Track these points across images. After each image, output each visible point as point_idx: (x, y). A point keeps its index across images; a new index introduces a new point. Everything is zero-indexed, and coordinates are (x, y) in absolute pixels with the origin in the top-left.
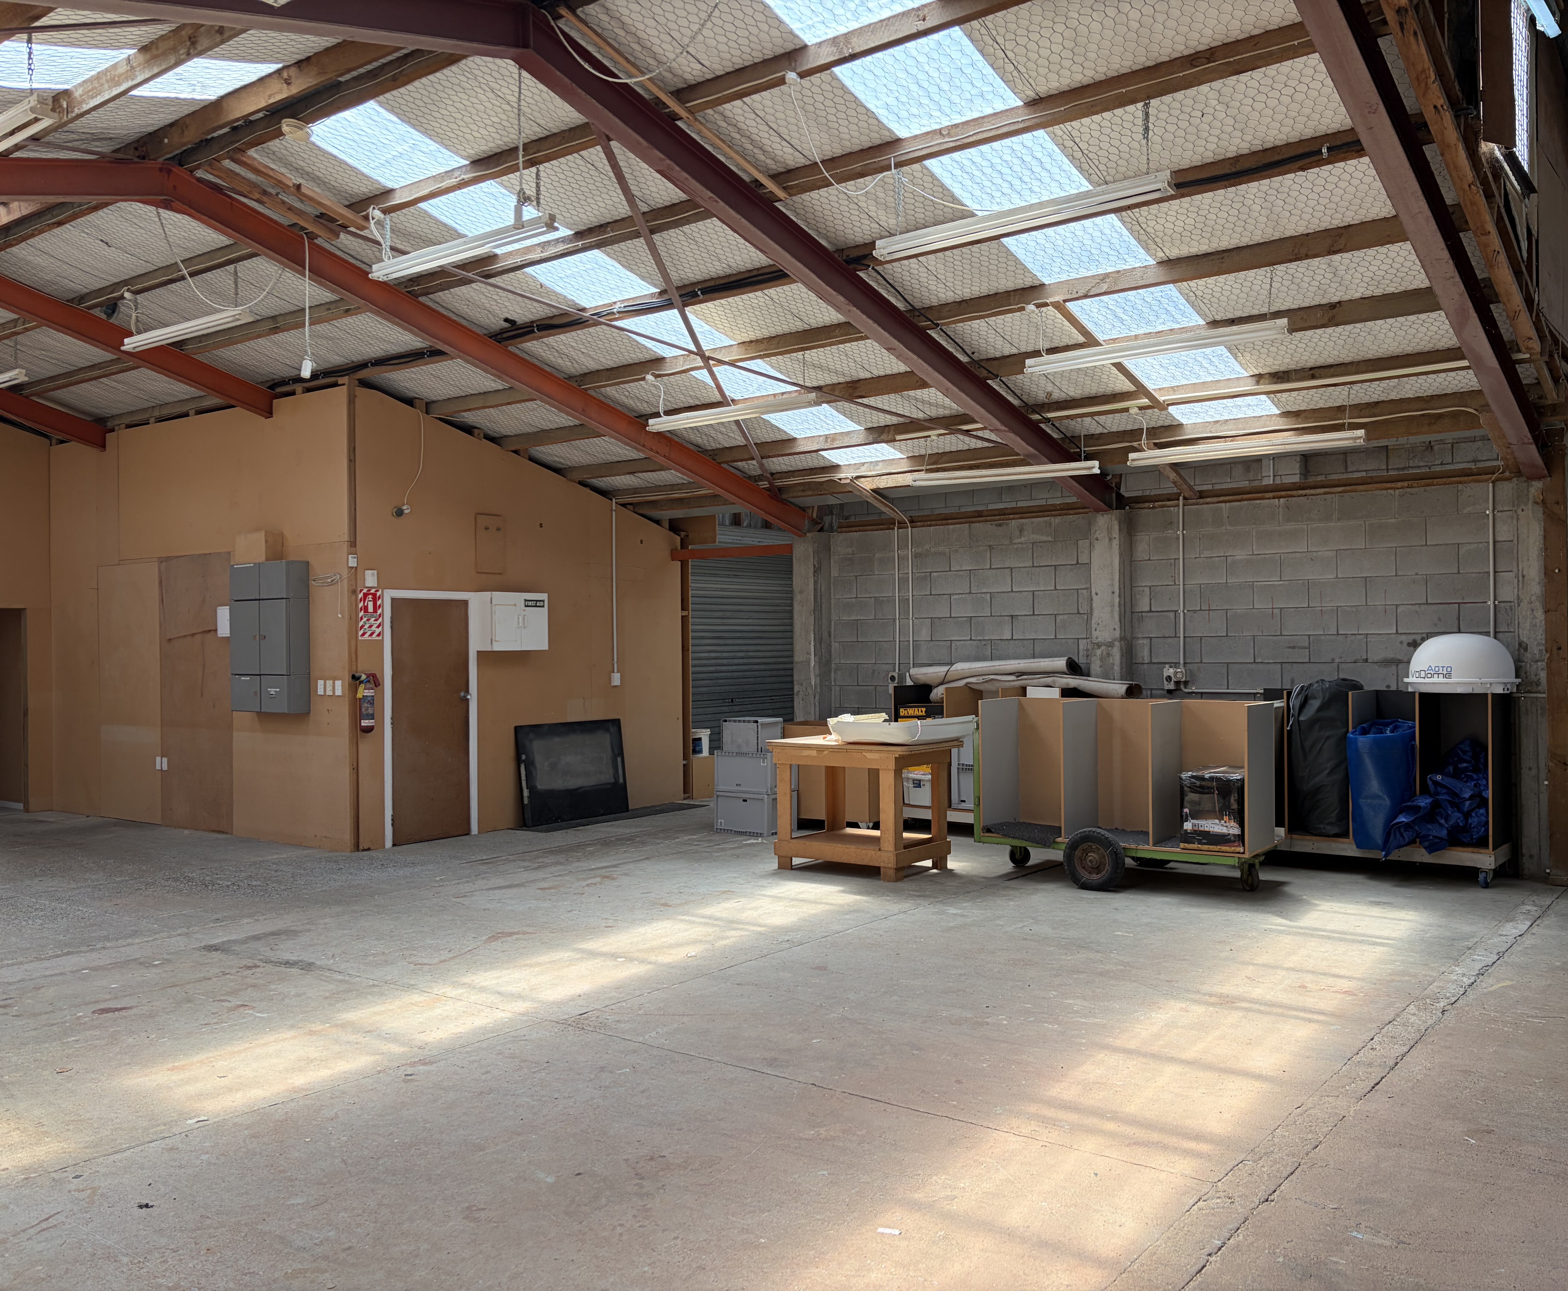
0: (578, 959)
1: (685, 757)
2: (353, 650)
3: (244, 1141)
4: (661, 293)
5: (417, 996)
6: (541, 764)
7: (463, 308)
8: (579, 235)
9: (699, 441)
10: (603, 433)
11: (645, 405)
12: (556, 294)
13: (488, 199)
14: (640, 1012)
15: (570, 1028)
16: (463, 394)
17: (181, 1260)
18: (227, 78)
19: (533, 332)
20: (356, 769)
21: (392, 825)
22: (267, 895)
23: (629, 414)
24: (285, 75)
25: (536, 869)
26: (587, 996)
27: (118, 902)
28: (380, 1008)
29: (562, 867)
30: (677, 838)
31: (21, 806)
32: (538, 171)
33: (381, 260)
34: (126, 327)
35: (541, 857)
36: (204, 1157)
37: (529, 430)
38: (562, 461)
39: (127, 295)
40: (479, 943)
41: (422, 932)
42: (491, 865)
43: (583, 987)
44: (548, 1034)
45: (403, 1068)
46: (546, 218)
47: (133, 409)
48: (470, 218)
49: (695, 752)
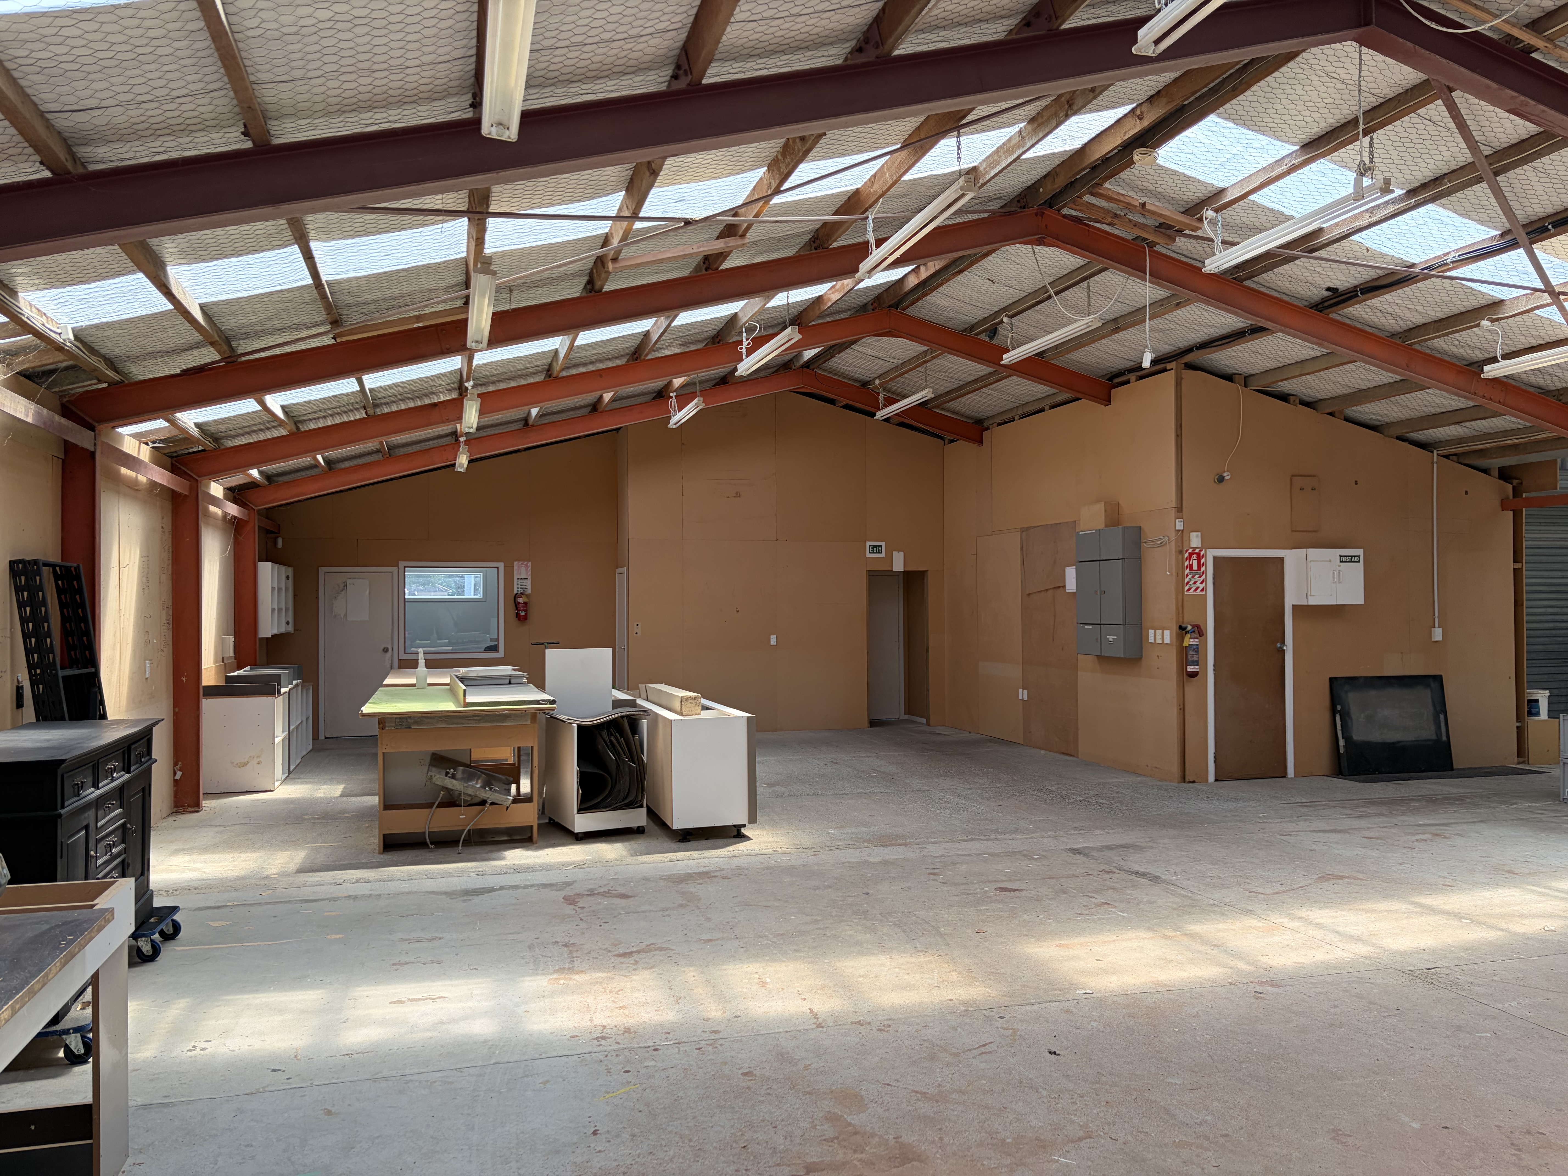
0: (1417, 913)
1: (1518, 719)
2: (1180, 604)
3: (1123, 1017)
4: (1502, 235)
5: (1255, 921)
6: (1357, 716)
7: (1287, 286)
8: (1412, 192)
9: (1541, 382)
10: (1428, 386)
11: (1477, 352)
12: (1383, 255)
13: (1316, 178)
14: (1495, 978)
15: (1418, 981)
16: (1281, 365)
17: (1086, 1105)
18: (1093, 127)
19: (1357, 296)
20: (1182, 710)
21: (1215, 762)
22: (1112, 813)
23: (1458, 363)
24: (1138, 112)
25: (1358, 817)
26: (1433, 951)
27: (1001, 803)
28: (1221, 926)
29: (1387, 819)
30: (1516, 804)
31: (924, 721)
32: (1372, 138)
33: (1214, 254)
34: (1004, 346)
35: (1362, 806)
36: (1095, 1024)
37: (1345, 391)
38: (1379, 418)
39: (1005, 320)
40: (1310, 881)
41: (1252, 863)
42: (1311, 809)
43: (1427, 941)
44: (1395, 982)
45: (1252, 985)
46: (1381, 183)
47: (1003, 410)
48: (1298, 199)
49: (1530, 714)
